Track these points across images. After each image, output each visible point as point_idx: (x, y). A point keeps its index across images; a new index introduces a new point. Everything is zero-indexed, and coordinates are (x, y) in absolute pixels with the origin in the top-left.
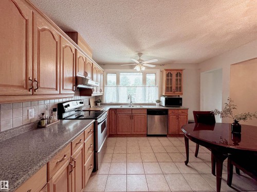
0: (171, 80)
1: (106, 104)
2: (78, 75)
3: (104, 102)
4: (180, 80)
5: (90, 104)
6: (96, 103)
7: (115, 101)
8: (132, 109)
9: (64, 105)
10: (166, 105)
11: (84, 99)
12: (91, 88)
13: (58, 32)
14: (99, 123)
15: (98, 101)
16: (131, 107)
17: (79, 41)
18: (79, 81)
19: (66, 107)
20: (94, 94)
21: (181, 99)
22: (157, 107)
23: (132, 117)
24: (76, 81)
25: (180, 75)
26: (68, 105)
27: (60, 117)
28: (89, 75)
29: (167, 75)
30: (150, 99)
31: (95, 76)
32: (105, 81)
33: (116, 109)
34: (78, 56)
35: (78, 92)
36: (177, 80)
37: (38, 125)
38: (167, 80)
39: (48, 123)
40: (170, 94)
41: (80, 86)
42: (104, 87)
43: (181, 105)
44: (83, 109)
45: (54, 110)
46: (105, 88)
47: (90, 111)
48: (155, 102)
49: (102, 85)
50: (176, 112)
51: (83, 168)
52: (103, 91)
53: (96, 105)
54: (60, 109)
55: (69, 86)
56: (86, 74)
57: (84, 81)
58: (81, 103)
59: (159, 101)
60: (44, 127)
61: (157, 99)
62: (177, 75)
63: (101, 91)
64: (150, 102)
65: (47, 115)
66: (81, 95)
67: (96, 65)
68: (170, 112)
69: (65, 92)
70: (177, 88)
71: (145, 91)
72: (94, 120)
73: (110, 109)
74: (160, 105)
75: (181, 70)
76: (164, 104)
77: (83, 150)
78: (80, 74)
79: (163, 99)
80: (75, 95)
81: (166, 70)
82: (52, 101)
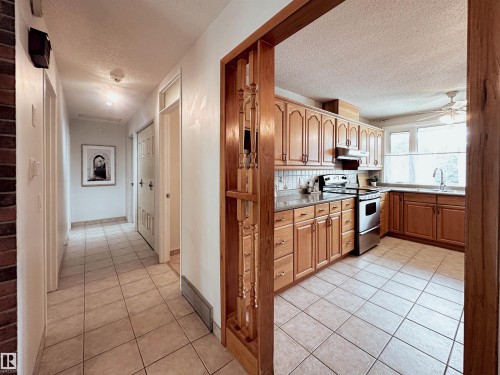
2: (338, 146)
3: (384, 181)
5: (358, 182)
6: (369, 182)
7: (406, 181)
8: (437, 195)
9: (325, 177)
11: (351, 174)
12: (357, 159)
13: (319, 112)
14: (361, 200)
15: (373, 177)
17: (340, 108)
18: (340, 152)
19: (326, 179)
20: (363, 167)
23: (437, 209)
24: (337, 152)
26: (329, 179)
27: (321, 189)
28: (354, 142)
31: (363, 143)
32: (386, 147)
33: (403, 192)
34: (338, 125)
35: (341, 165)
37: (305, 192)
39: (312, 191)
41: (340, 157)
42: (383, 156)
44: (348, 186)
45: (316, 181)
46: (386, 158)
49: (380, 154)
51: (340, 237)
52: (383, 163)
53: (370, 184)
54: (321, 181)
55: (329, 158)
56: (348, 143)
57: (345, 151)
58: (343, 178)
60: (310, 194)
63: (376, 163)
65: (311, 185)
66: (344, 168)
69: (326, 164)
72: (355, 196)
78: (342, 144)
80: (336, 167)
82: (315, 172)
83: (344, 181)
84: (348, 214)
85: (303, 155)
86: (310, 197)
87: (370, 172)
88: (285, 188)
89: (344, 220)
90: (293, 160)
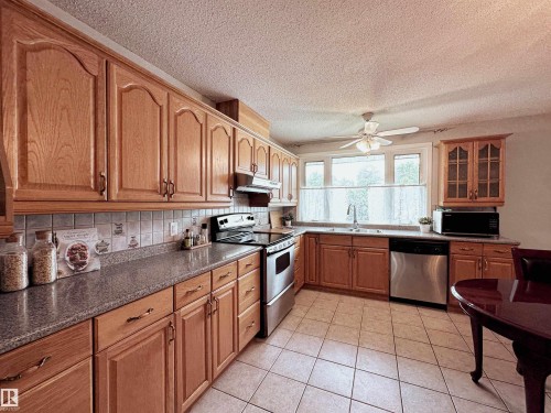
0: (464, 167)
1: (302, 224)
2: (238, 171)
3: (299, 220)
4: (495, 165)
5: (270, 222)
6: (283, 221)
7: (321, 219)
8: (353, 236)
9: (219, 219)
10: (443, 230)
11: (260, 212)
12: (266, 191)
14: (269, 254)
15: (287, 215)
16: (354, 232)
17: (240, 113)
18: (242, 180)
19: (222, 223)
20: (275, 202)
21: (496, 216)
22: (423, 233)
23: (352, 252)
24: (236, 180)
25: (496, 151)
26: (226, 221)
27: (213, 238)
28: (262, 169)
29: (452, 156)
30: (405, 213)
31: (275, 172)
32: (301, 178)
33: (318, 234)
34: (238, 138)
35: (246, 199)
36: (482, 166)
37: (181, 246)
38: (452, 167)
39: (195, 244)
40: (459, 202)
41: (241, 189)
42: (298, 189)
43: (496, 231)
44: (255, 229)
45: (204, 226)
46: (301, 192)
48: (419, 225)
49: (294, 186)
50: (477, 250)
51: (235, 322)
52: (298, 198)
53: (284, 224)
54: (213, 225)
55: (223, 189)
56: (254, 167)
57: (248, 180)
58: (249, 218)
59: (428, 222)
60: (188, 249)
61: (425, 216)
62: (483, 153)
63: (290, 197)
64: (405, 222)
65: (193, 233)
66: (251, 204)
67: (277, 149)
68: (453, 249)
69: (215, 199)
70: (482, 187)
71: (391, 196)
72: (260, 248)
73: (307, 233)
74: (432, 230)
75: (500, 138)
76: (439, 230)
77: (236, 289)
78: (243, 168)
79: (438, 217)
80: (240, 203)
81: (447, 142)
82: (203, 212)
83: (251, 222)
84: (248, 280)
85: (162, 181)
86: (191, 255)
87: (285, 209)
88: (133, 246)
89: (242, 292)
90: (132, 190)
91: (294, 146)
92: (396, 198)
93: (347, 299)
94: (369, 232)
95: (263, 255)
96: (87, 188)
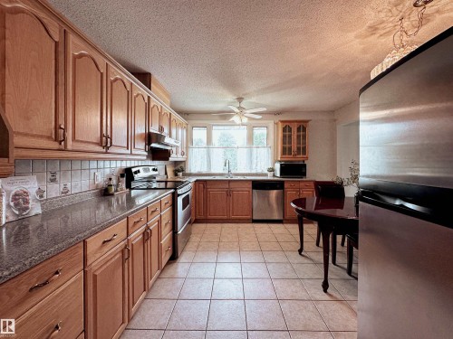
0: (290, 136)
1: (190, 175)
2: (151, 131)
3: (187, 171)
4: (304, 137)
5: (166, 174)
6: (176, 173)
7: (204, 170)
8: (230, 181)
9: (134, 170)
10: (281, 174)
11: (159, 164)
12: (169, 148)
14: (179, 195)
15: (179, 168)
16: (229, 178)
17: (152, 85)
18: (154, 138)
19: (136, 173)
20: (173, 158)
21: (305, 166)
22: (270, 177)
23: (229, 193)
24: (149, 138)
25: (304, 129)
26: (139, 171)
27: (128, 186)
28: (166, 131)
29: (284, 130)
30: (258, 168)
31: (174, 132)
32: (189, 140)
33: (205, 181)
34: (152, 106)
35: (151, 155)
36: (298, 137)
37: (105, 193)
38: (284, 136)
39: (116, 191)
40: (289, 158)
41: (153, 145)
42: (187, 147)
43: (305, 175)
44: (157, 179)
45: (122, 176)
46: (190, 150)
47: (166, 182)
48: (266, 172)
49: (185, 145)
50: (297, 185)
51: (159, 246)
52: (187, 155)
53: (176, 175)
54: (128, 175)
55: (141, 145)
56: (161, 129)
57: (159, 138)
58: (154, 170)
59: (272, 170)
60: (112, 195)
61: (270, 166)
62: (299, 129)
63: (183, 154)
64: (260, 171)
65: (114, 182)
66: (154, 159)
67: (175, 115)
68: (286, 185)
69: (137, 153)
70: (299, 149)
71: (251, 154)
72: (172, 191)
73: (197, 181)
74: (274, 176)
75: (307, 122)
76: (278, 174)
77: (159, 222)
78: (154, 130)
79: (278, 166)
80: (148, 157)
81: (282, 122)
82: (119, 163)
83: (155, 173)
85: (102, 135)
86: (113, 200)
87: (176, 163)
88: (65, 192)
89: (163, 223)
90: (82, 142)
91: (185, 114)
92: (254, 156)
93: (226, 226)
94: (239, 178)
95: (175, 196)
96: (49, 138)
